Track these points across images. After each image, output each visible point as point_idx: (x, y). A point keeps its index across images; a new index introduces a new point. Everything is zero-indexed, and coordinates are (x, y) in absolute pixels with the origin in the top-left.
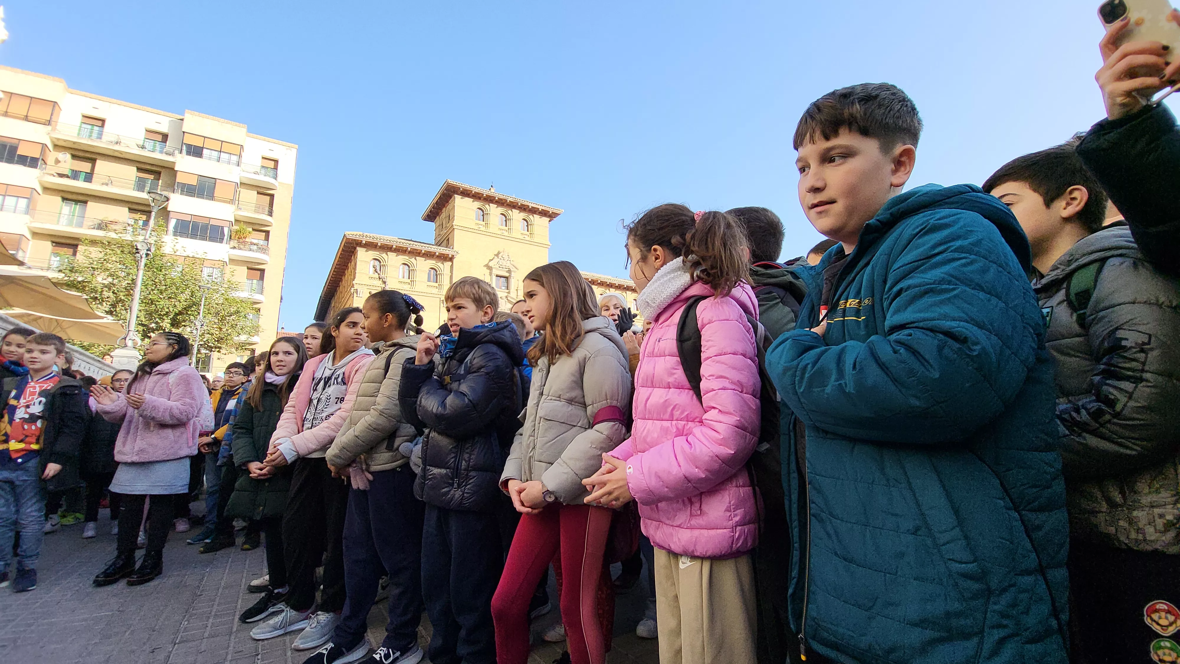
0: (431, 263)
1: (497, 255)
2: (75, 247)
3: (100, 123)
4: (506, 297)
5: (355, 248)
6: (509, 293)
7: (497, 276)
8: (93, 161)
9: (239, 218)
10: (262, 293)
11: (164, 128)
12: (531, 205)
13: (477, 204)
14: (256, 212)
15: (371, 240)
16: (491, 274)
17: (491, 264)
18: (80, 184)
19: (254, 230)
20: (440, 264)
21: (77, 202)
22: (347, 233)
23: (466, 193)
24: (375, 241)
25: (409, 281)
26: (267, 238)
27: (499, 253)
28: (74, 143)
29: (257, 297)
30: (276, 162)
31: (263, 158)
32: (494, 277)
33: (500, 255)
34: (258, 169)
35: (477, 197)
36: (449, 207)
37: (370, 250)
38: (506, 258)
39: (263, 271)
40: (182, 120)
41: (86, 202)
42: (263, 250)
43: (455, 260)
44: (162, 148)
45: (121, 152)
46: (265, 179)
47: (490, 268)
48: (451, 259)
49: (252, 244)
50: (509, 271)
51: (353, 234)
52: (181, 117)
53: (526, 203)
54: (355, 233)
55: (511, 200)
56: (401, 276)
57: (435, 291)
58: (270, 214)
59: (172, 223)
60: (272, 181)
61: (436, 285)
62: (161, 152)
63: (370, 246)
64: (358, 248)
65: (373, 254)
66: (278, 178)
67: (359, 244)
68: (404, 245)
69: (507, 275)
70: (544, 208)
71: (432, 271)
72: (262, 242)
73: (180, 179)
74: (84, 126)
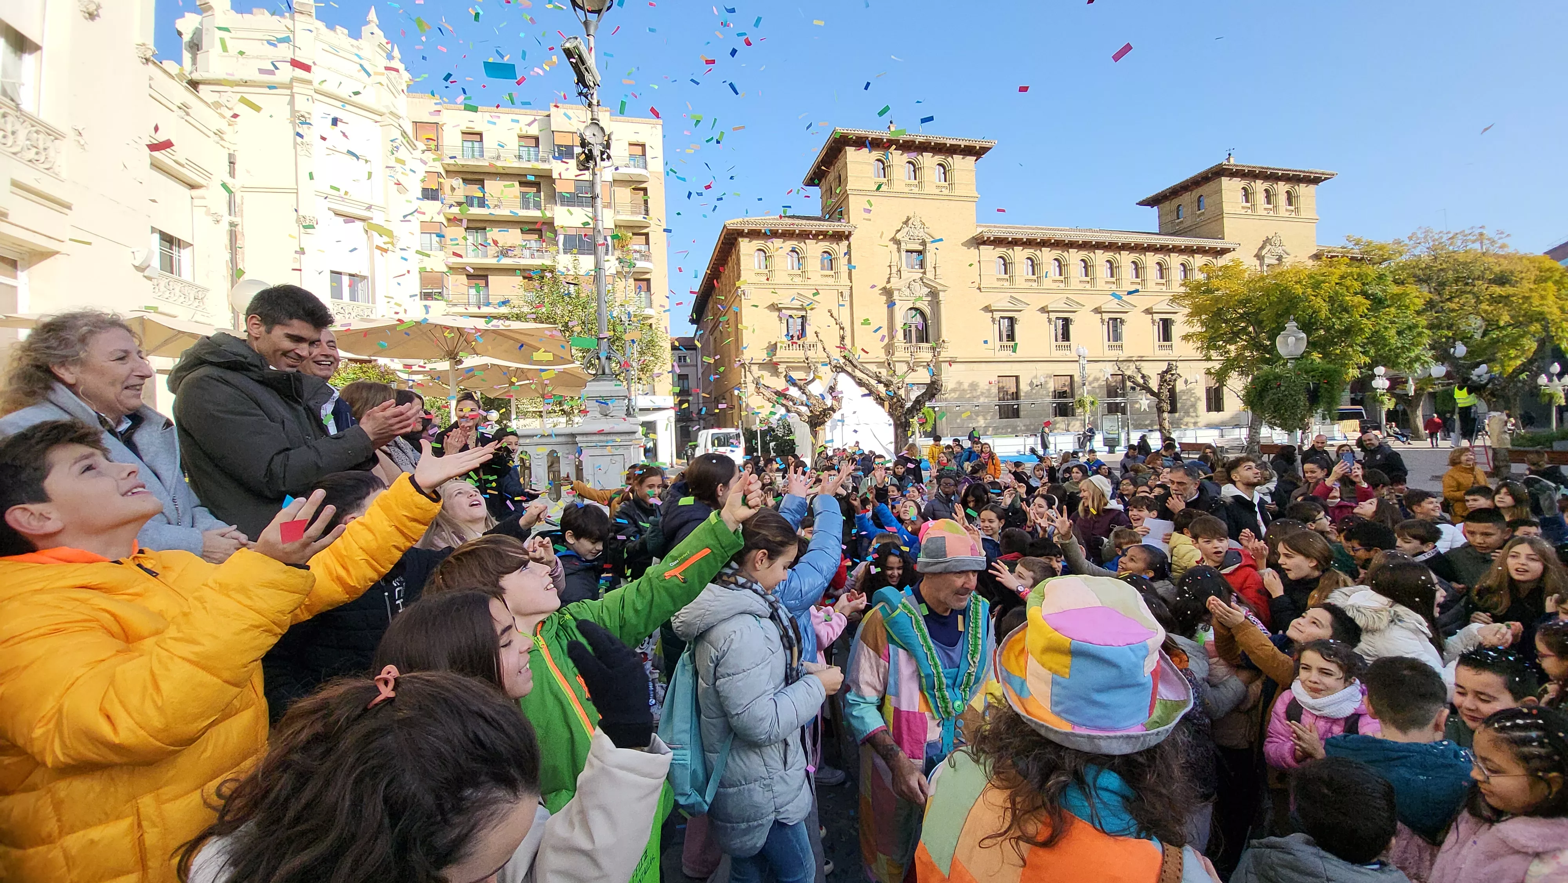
0: (824, 245)
1: (906, 223)
2: (485, 277)
3: (478, 138)
4: (921, 279)
5: (736, 239)
6: (924, 273)
7: (907, 251)
8: (481, 182)
9: (618, 223)
10: (651, 307)
11: (534, 130)
12: (949, 142)
13: (876, 154)
14: (633, 213)
15: (754, 227)
16: (899, 250)
17: (899, 236)
18: (476, 211)
19: (634, 234)
20: (835, 246)
21: (477, 229)
22: (728, 222)
23: (860, 143)
24: (758, 227)
25: (799, 272)
26: (647, 243)
27: (908, 219)
28: (463, 166)
29: (648, 312)
30: (643, 146)
31: (630, 144)
32: (904, 254)
33: (910, 222)
34: (627, 161)
35: (876, 144)
36: (839, 164)
37: (754, 239)
38: (918, 224)
39: (648, 281)
40: (549, 116)
41: (485, 229)
42: (646, 257)
43: (851, 239)
44: (537, 155)
45: (504, 168)
46: (635, 171)
47: (897, 242)
48: (848, 237)
49: (636, 251)
50: (924, 243)
51: (734, 222)
52: (547, 113)
53: (942, 141)
54: (735, 221)
55: (921, 139)
56: (790, 267)
57: (831, 281)
58: (647, 212)
59: (561, 239)
60: (641, 171)
61: (832, 273)
62: (537, 160)
63: (754, 234)
64: (740, 239)
65: (757, 243)
66: (649, 167)
67: (740, 233)
68: (792, 228)
69: (921, 248)
70: (967, 143)
71: (826, 255)
72: (643, 248)
73: (559, 187)
74: (466, 144)
